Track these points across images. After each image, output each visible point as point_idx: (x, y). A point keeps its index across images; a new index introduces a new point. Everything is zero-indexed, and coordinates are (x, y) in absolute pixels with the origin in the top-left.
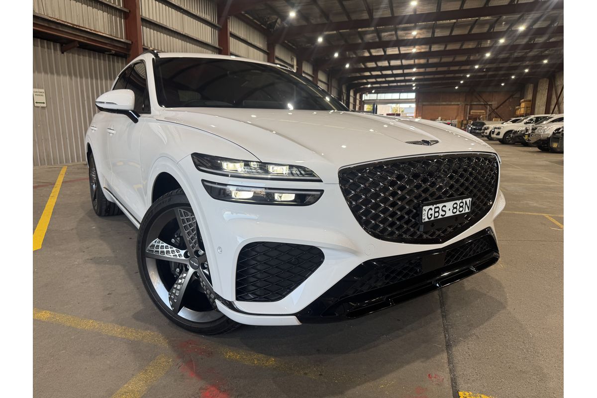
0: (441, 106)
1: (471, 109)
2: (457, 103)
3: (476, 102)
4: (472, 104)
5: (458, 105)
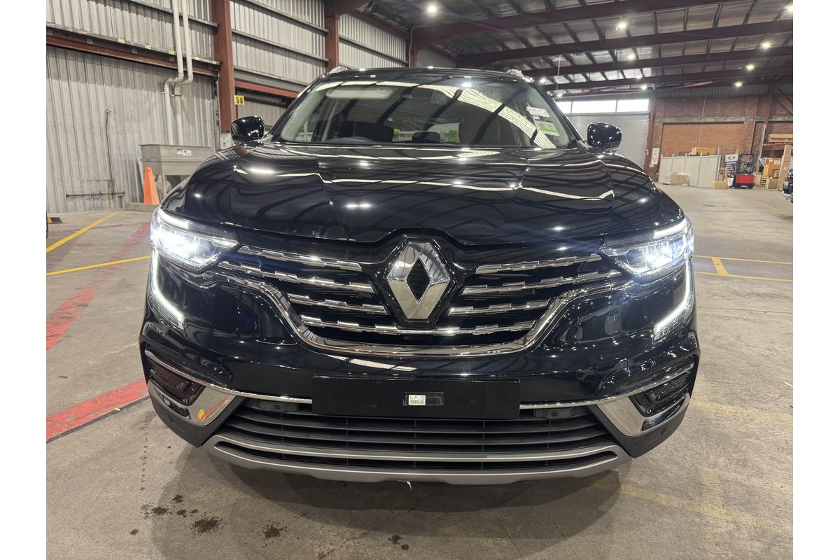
0: (702, 126)
1: (768, 132)
2: (738, 120)
3: (785, 115)
4: (773, 120)
5: (742, 122)
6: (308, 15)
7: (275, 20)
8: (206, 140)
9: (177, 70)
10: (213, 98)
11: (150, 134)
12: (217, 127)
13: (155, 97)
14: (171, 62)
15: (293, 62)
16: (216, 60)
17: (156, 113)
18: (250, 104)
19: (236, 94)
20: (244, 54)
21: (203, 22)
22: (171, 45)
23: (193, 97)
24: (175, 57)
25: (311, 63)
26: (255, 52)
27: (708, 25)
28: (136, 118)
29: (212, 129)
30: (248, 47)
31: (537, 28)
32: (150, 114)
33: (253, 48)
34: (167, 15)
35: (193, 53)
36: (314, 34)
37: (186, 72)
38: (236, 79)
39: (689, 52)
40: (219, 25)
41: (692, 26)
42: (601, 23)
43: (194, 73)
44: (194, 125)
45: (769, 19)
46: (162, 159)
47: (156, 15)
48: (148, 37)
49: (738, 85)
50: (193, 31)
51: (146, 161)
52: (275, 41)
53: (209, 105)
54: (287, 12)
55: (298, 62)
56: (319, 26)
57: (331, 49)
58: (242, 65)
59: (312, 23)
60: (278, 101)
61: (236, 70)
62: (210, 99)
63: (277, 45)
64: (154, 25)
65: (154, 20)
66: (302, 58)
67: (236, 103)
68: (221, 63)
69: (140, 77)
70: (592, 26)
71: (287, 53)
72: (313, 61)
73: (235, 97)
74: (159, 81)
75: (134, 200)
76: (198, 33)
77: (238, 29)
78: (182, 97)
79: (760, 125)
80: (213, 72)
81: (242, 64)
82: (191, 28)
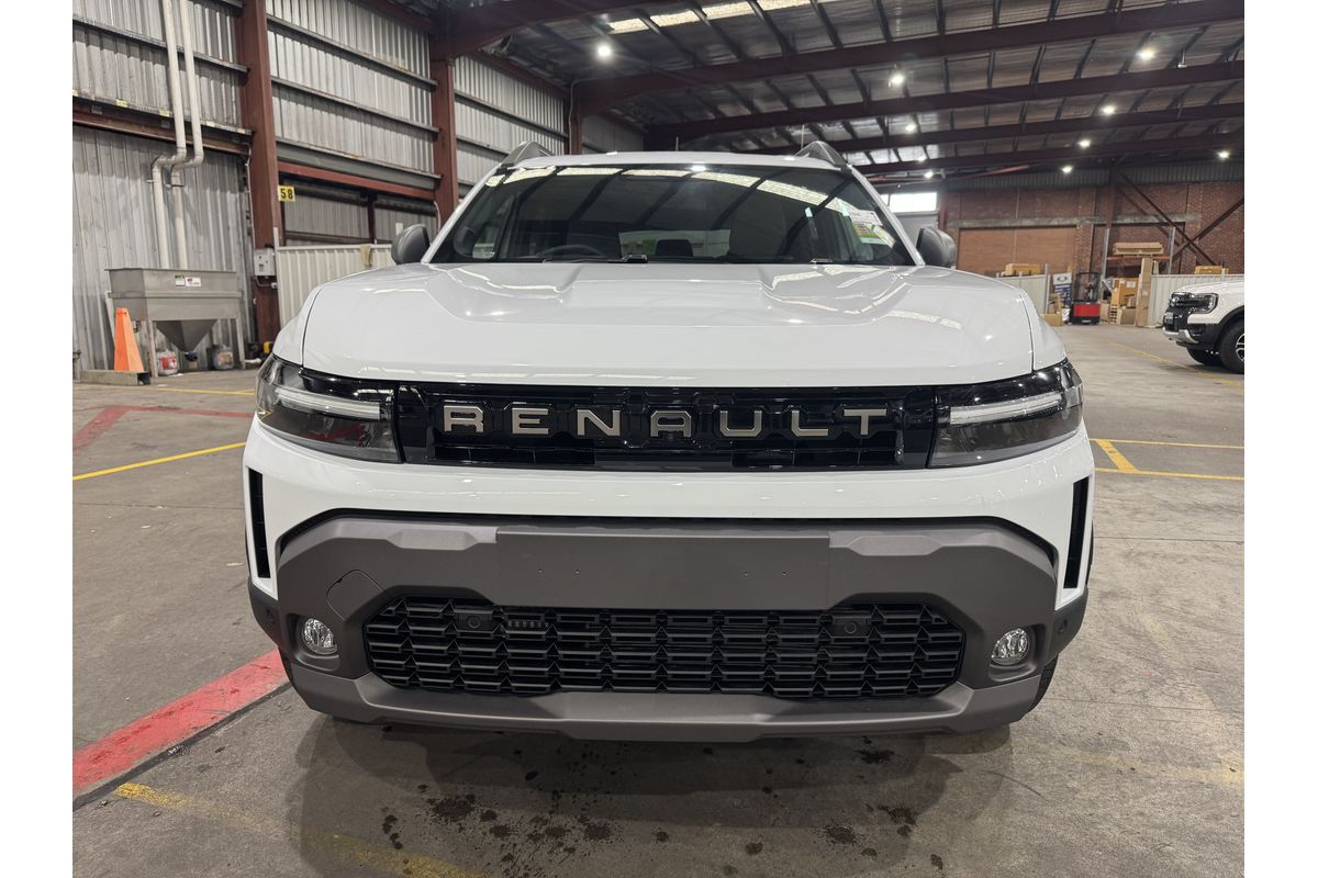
0: (1016, 232)
1: (1113, 240)
4: (1119, 222)
6: (403, 57)
7: (347, 64)
8: (229, 261)
9: (175, 143)
10: (241, 190)
11: (127, 250)
12: (247, 239)
13: (136, 187)
14: (164, 129)
15: (379, 132)
16: (244, 127)
17: (138, 216)
18: (305, 200)
19: (281, 184)
20: (294, 119)
21: (221, 63)
22: (164, 101)
23: (205, 188)
24: (171, 121)
25: (409, 135)
26: (314, 116)
27: (1023, 79)
28: (102, 225)
29: (239, 243)
30: (301, 107)
31: (768, 82)
32: (126, 217)
33: (309, 109)
34: (157, 52)
35: (203, 114)
36: (413, 88)
37: (190, 147)
38: (280, 159)
39: (995, 121)
40: (249, 70)
41: (999, 82)
42: (866, 74)
43: (204, 148)
44: (207, 235)
45: (1111, 71)
46: (148, 293)
47: (136, 50)
48: (121, 86)
49: (1067, 170)
50: (204, 79)
51: (118, 297)
52: (347, 98)
53: (233, 202)
54: (367, 51)
55: (388, 132)
56: (421, 74)
57: (442, 112)
58: (292, 136)
59: (410, 70)
60: (354, 196)
61: (280, 144)
62: (233, 192)
63: (351, 104)
64: (133, 67)
65: (132, 58)
66: (394, 126)
67: (280, 199)
68: (253, 133)
69: (109, 154)
70: (852, 80)
71: (368, 118)
72: (413, 132)
73: (279, 188)
74: (143, 161)
75: (98, 364)
76: (212, 82)
77: (283, 76)
78: (186, 189)
79: (1100, 229)
80: (239, 146)
81: (291, 134)
82: (199, 73)
